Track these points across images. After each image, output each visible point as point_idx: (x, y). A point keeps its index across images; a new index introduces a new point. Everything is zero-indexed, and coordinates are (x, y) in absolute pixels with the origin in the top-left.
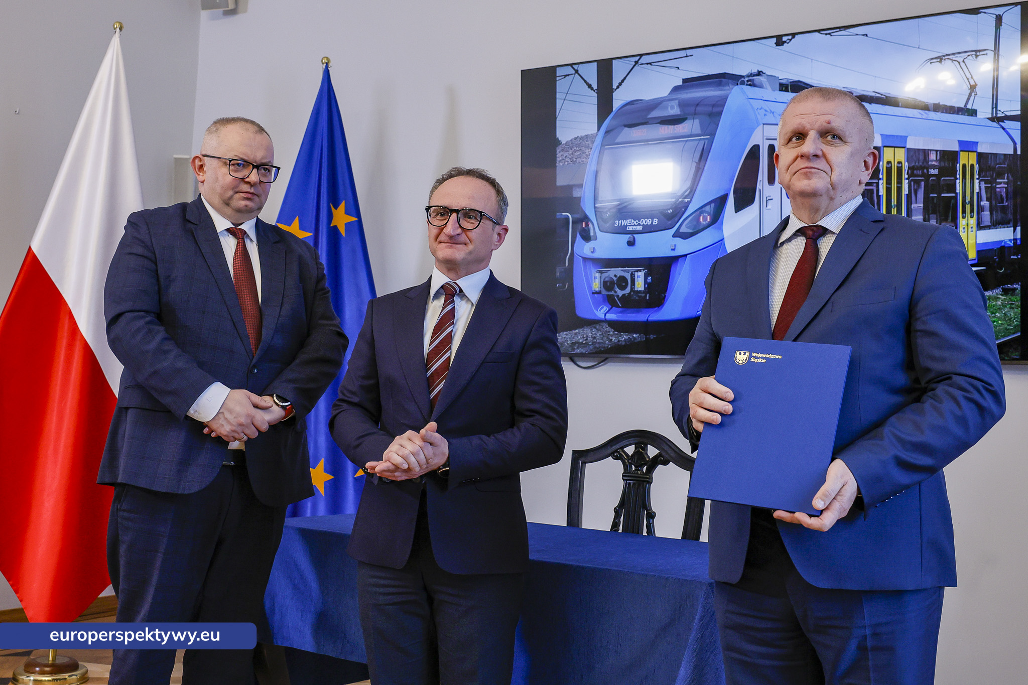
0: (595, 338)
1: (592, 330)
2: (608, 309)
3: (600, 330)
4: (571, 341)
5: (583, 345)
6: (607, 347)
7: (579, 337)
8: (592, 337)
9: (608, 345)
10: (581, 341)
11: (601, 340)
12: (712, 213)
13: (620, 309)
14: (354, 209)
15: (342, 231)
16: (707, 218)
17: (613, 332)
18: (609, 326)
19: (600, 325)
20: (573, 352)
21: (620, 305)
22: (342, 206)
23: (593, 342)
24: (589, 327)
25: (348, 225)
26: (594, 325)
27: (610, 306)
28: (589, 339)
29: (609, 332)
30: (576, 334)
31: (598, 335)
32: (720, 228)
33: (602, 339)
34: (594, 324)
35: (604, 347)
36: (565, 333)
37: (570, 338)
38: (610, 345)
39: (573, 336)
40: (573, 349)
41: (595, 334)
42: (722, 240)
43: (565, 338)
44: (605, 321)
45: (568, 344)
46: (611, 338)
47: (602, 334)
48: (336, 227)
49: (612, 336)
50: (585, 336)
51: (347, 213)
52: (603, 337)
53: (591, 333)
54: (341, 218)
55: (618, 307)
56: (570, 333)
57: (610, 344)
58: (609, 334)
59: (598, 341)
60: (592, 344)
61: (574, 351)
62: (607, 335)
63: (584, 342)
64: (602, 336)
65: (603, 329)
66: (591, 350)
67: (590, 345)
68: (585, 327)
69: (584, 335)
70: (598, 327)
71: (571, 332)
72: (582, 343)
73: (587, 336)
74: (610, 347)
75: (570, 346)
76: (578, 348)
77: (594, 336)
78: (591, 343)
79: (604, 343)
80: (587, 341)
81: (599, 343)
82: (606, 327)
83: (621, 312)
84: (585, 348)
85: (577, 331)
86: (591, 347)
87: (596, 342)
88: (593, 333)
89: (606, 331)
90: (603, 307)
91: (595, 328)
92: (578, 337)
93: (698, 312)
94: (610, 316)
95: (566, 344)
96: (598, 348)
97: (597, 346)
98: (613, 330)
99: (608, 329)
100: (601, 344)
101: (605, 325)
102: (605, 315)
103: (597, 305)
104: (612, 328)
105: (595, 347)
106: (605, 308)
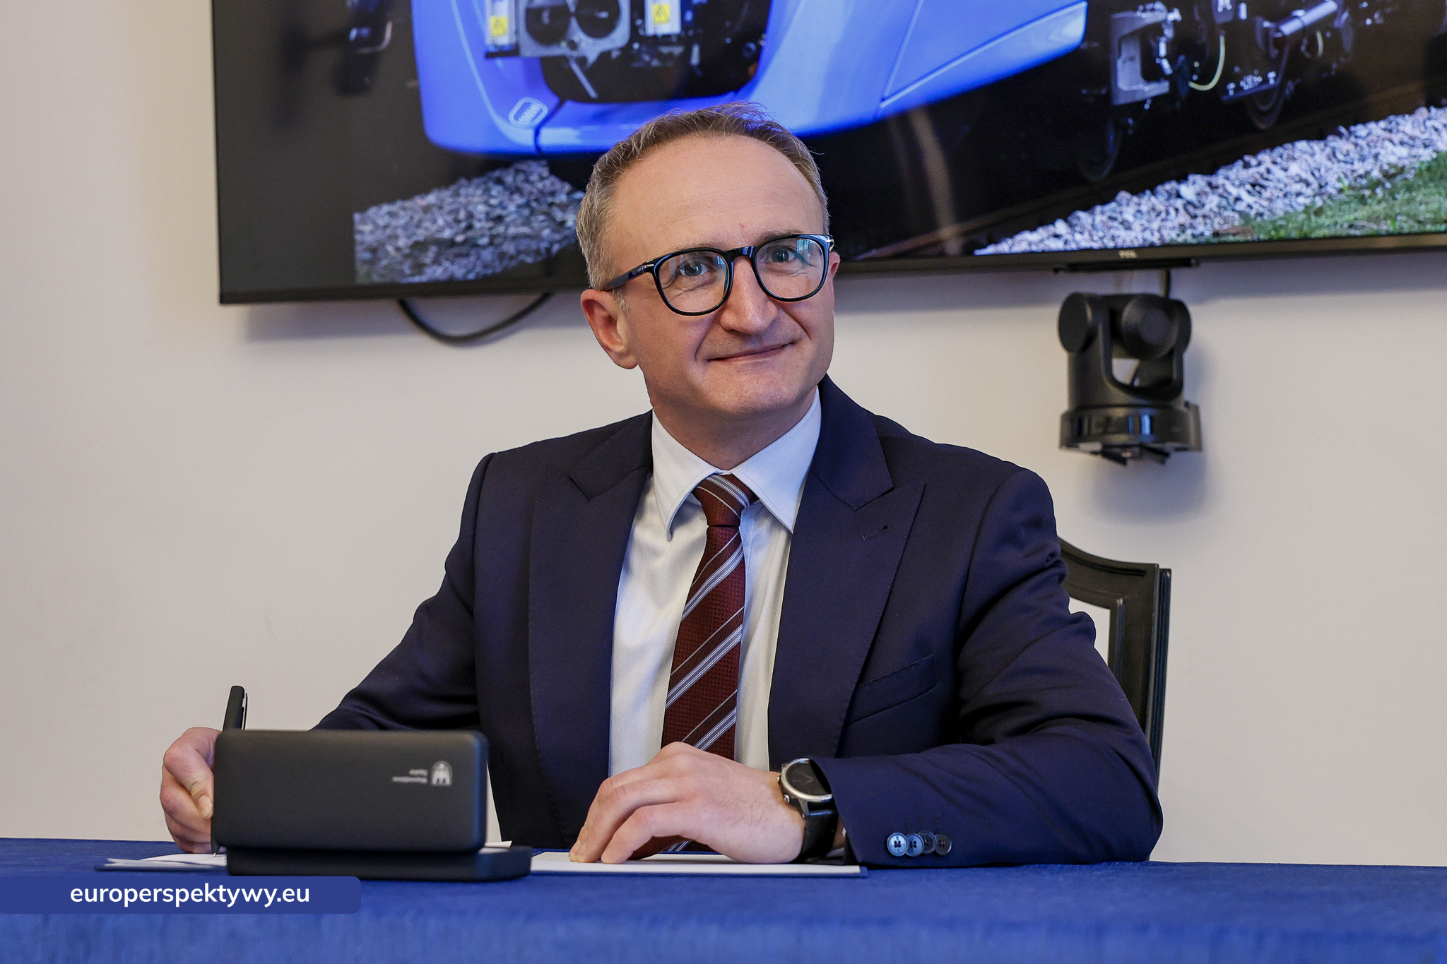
0: (499, 219)
1: (487, 191)
2: (545, 112)
3: (518, 190)
4: (409, 237)
5: (456, 250)
6: (548, 250)
7: (441, 222)
8: (488, 217)
9: (552, 243)
10: (447, 234)
11: (523, 224)
13: (591, 109)
17: (569, 194)
18: (553, 172)
19: (517, 171)
20: (416, 279)
21: (593, 94)
23: (492, 237)
24: (476, 181)
26: (497, 174)
27: (554, 100)
28: (477, 225)
29: (553, 194)
30: (427, 209)
31: (512, 208)
33: (527, 222)
34: (493, 169)
35: (537, 252)
36: (386, 208)
37: (405, 227)
38: (559, 242)
39: (416, 218)
40: (419, 267)
41: (502, 205)
43: (386, 227)
44: (539, 154)
45: (398, 249)
46: (559, 215)
47: (527, 205)
49: (563, 207)
50: (462, 215)
52: (533, 212)
53: (486, 203)
55: (583, 98)
56: (404, 209)
57: (558, 237)
58: (551, 204)
59: (512, 231)
60: (491, 244)
61: (420, 273)
62: (544, 208)
63: (460, 238)
64: (526, 212)
65: (527, 187)
66: (486, 266)
67: (484, 247)
68: (463, 181)
69: (457, 211)
70: (509, 179)
71: (408, 204)
72: (451, 243)
73: (470, 216)
74: (560, 252)
75: (407, 256)
76: (436, 262)
77: (498, 212)
78: (485, 241)
79: (536, 237)
80: (470, 234)
81: (515, 238)
82: (542, 178)
83: (598, 117)
84: (464, 261)
85: (431, 198)
86: (487, 255)
87: (505, 237)
88: (493, 202)
89: (541, 192)
90: (526, 106)
91: (499, 181)
92: (434, 221)
93: (883, 100)
94: (559, 137)
95: (390, 249)
96: (512, 258)
97: (510, 248)
98: (567, 187)
99: (551, 183)
100: (524, 244)
101: (538, 170)
102: (537, 133)
103: (504, 100)
104: (563, 178)
105: (502, 256)
106: (537, 109)
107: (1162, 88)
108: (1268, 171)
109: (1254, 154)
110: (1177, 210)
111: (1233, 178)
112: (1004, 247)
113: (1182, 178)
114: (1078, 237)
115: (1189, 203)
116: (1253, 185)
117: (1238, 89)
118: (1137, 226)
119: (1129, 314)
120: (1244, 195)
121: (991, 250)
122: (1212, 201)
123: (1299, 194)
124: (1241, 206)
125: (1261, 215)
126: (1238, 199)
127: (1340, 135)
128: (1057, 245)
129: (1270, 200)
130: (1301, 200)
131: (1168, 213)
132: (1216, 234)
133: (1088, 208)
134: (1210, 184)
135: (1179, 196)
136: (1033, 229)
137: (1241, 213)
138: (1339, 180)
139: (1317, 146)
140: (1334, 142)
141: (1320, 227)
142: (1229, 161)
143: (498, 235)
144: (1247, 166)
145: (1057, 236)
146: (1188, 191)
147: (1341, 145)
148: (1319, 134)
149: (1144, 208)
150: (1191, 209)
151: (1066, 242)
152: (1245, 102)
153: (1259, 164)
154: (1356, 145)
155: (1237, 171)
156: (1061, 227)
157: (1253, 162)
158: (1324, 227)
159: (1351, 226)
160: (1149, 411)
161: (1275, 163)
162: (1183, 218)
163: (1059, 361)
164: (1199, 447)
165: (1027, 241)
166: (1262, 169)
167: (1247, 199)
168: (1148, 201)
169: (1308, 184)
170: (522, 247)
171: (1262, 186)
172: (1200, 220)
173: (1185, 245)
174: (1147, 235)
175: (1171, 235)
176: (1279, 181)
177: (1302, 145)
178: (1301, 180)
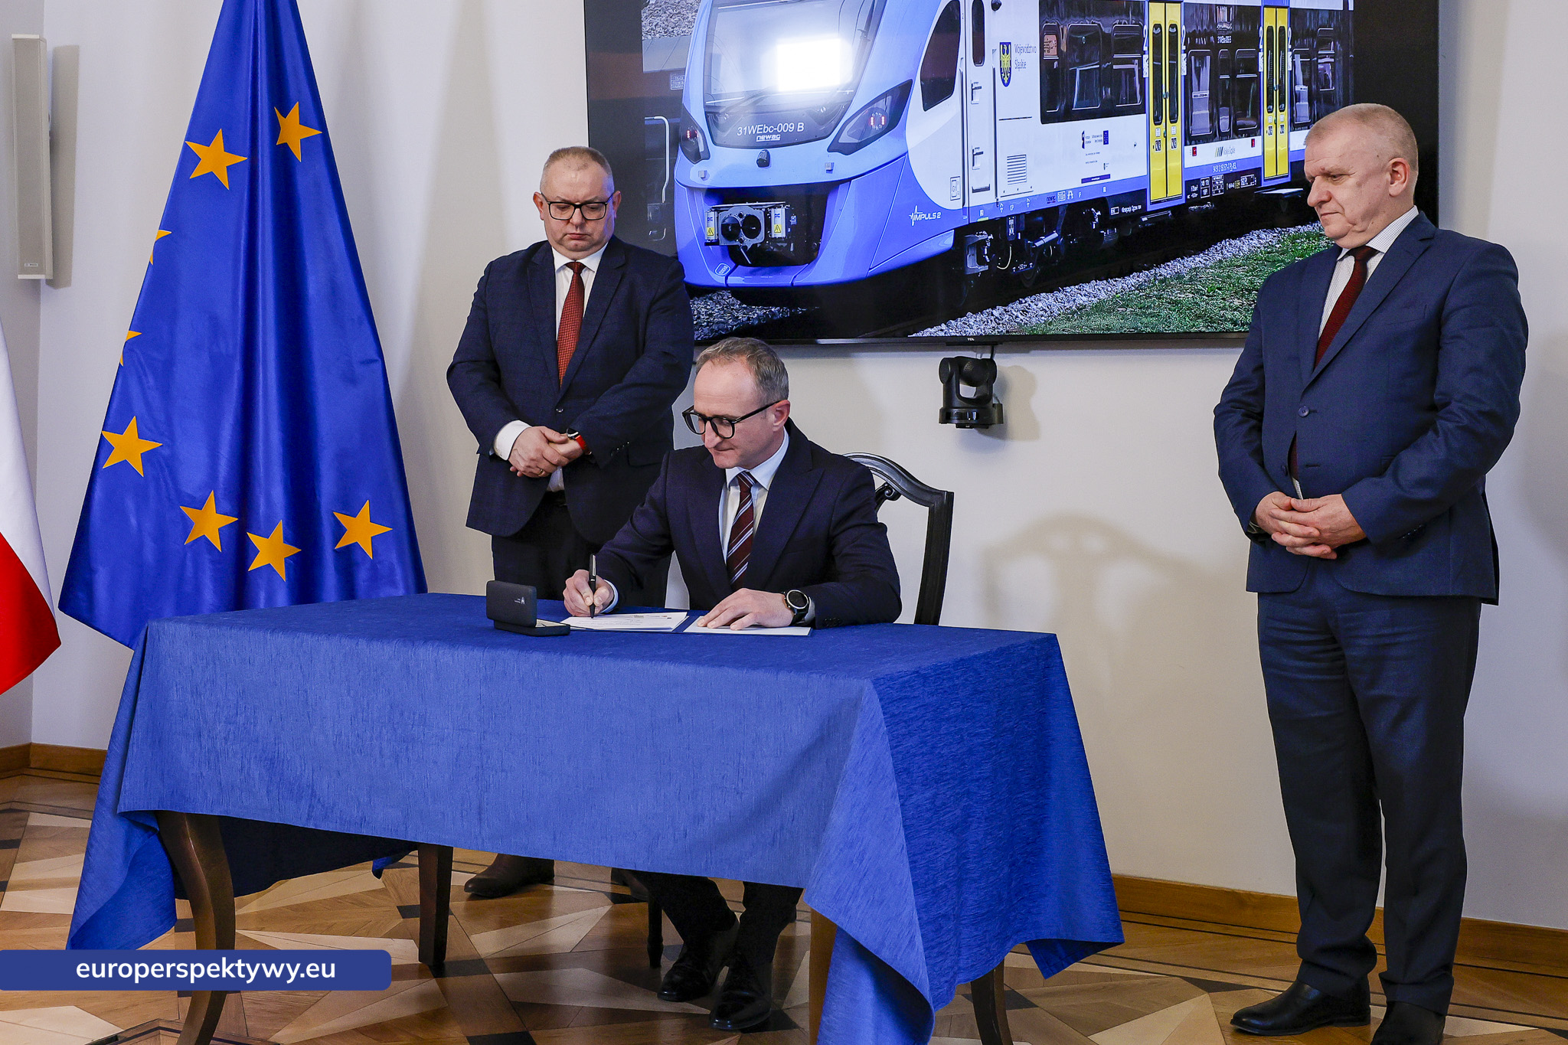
0: (711, 315)
1: (706, 302)
2: (730, 270)
3: (719, 303)
6: (731, 329)
8: (706, 314)
9: (733, 326)
11: (721, 318)
12: (888, 111)
13: (750, 269)
14: (315, 115)
15: (297, 151)
16: (881, 120)
17: (739, 305)
18: (733, 296)
19: (718, 295)
21: (749, 262)
22: (295, 112)
23: (708, 322)
24: (702, 298)
25: (305, 143)
26: (710, 295)
27: (734, 264)
28: (702, 317)
29: (733, 305)
31: (716, 310)
32: (902, 136)
33: (723, 317)
34: (709, 293)
35: (727, 329)
38: (736, 325)
41: (712, 309)
42: (904, 154)
44: (727, 288)
46: (736, 314)
47: (723, 309)
48: (285, 146)
49: (737, 311)
51: (304, 122)
52: (725, 313)
53: (705, 308)
54: (294, 132)
55: (746, 264)
57: (735, 323)
58: (732, 309)
59: (716, 320)
60: (707, 325)
62: (730, 310)
64: (722, 312)
65: (723, 301)
66: (705, 334)
67: (705, 326)
70: (715, 298)
73: (699, 313)
77: (711, 312)
78: (705, 324)
79: (726, 322)
81: (718, 323)
82: (729, 298)
83: (752, 273)
86: (706, 330)
87: (713, 322)
88: (708, 307)
89: (728, 304)
90: (722, 267)
91: (711, 299)
93: (870, 269)
94: (735, 280)
96: (716, 331)
97: (715, 327)
98: (739, 302)
99: (732, 300)
100: (721, 325)
101: (727, 294)
102: (726, 278)
103: (714, 264)
104: (737, 299)
105: (712, 331)
106: (726, 268)
107: (986, 268)
108: (1030, 305)
109: (1024, 298)
110: (991, 321)
111: (1015, 307)
112: (920, 334)
113: (994, 308)
114: (951, 331)
115: (997, 318)
116: (1023, 311)
117: (1017, 269)
118: (975, 327)
119: (967, 367)
120: (1020, 315)
121: (914, 335)
122: (1006, 317)
123: (1042, 316)
124: (1018, 320)
125: (1027, 324)
126: (1017, 317)
127: (1060, 291)
128: (943, 334)
129: (1030, 317)
130: (1043, 318)
131: (988, 322)
132: (1007, 332)
133: (955, 319)
134: (1005, 310)
135: (992, 315)
136: (932, 328)
137: (1018, 323)
138: (1059, 310)
139: (1050, 295)
140: (1056, 293)
141: (1051, 330)
142: (1013, 301)
143: (711, 322)
144: (1021, 303)
145: (942, 330)
146: (996, 313)
147: (1060, 295)
148: (1050, 290)
149: (978, 319)
150: (997, 320)
151: (945, 333)
152: (1020, 275)
153: (1026, 302)
154: (1066, 295)
155: (1016, 305)
156: (943, 326)
157: (1024, 301)
158: (1053, 330)
159: (1063, 330)
160: (976, 410)
161: (1032, 302)
162: (994, 324)
163: (939, 387)
164: (1001, 420)
165: (929, 332)
166: (1027, 304)
167: (1022, 317)
168: (979, 317)
169: (1046, 312)
170: (720, 327)
171: (1027, 312)
172: (1001, 325)
173: (994, 336)
174: (979, 331)
175: (989, 332)
176: (1034, 310)
177: (1043, 294)
178: (1043, 310)
